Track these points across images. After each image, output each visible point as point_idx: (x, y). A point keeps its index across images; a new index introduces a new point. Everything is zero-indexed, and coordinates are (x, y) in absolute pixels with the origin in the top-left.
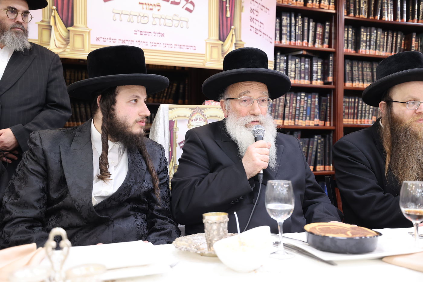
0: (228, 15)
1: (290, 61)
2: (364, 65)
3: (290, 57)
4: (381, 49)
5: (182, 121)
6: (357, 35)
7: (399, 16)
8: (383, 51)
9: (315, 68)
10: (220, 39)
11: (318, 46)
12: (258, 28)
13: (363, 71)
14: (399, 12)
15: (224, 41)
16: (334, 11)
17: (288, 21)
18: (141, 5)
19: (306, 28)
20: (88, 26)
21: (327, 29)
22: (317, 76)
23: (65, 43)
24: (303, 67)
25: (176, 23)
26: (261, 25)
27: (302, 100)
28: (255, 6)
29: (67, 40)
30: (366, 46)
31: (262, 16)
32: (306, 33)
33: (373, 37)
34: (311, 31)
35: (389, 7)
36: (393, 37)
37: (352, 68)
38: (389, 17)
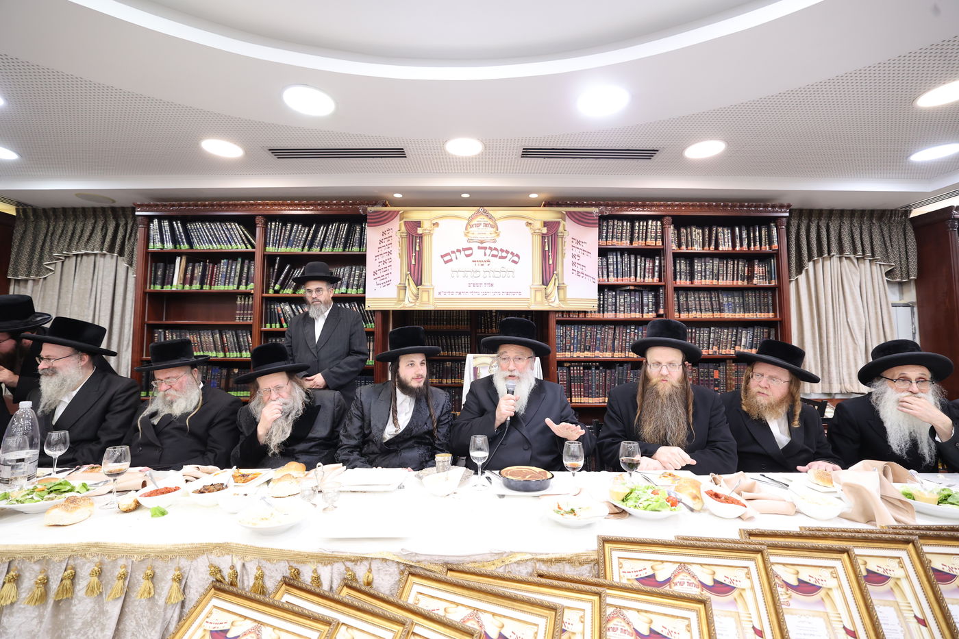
0: (551, 262)
1: (618, 296)
2: (701, 295)
3: (618, 292)
4: (721, 278)
5: (484, 368)
6: (692, 266)
7: (738, 244)
8: (723, 279)
9: (645, 300)
10: (543, 284)
11: (648, 280)
12: (580, 271)
13: (700, 301)
14: (738, 241)
15: (547, 285)
16: (662, 247)
17: (615, 260)
18: (474, 263)
19: (633, 265)
20: (433, 283)
21: (657, 263)
22: (648, 309)
23: (415, 298)
24: (633, 301)
25: (503, 274)
26: (583, 268)
27: (632, 333)
28: (576, 252)
29: (417, 296)
30: (701, 276)
31: (584, 260)
32: (633, 269)
33: (709, 266)
34: (639, 267)
35: (726, 236)
36: (734, 264)
37: (687, 299)
38: (725, 247)
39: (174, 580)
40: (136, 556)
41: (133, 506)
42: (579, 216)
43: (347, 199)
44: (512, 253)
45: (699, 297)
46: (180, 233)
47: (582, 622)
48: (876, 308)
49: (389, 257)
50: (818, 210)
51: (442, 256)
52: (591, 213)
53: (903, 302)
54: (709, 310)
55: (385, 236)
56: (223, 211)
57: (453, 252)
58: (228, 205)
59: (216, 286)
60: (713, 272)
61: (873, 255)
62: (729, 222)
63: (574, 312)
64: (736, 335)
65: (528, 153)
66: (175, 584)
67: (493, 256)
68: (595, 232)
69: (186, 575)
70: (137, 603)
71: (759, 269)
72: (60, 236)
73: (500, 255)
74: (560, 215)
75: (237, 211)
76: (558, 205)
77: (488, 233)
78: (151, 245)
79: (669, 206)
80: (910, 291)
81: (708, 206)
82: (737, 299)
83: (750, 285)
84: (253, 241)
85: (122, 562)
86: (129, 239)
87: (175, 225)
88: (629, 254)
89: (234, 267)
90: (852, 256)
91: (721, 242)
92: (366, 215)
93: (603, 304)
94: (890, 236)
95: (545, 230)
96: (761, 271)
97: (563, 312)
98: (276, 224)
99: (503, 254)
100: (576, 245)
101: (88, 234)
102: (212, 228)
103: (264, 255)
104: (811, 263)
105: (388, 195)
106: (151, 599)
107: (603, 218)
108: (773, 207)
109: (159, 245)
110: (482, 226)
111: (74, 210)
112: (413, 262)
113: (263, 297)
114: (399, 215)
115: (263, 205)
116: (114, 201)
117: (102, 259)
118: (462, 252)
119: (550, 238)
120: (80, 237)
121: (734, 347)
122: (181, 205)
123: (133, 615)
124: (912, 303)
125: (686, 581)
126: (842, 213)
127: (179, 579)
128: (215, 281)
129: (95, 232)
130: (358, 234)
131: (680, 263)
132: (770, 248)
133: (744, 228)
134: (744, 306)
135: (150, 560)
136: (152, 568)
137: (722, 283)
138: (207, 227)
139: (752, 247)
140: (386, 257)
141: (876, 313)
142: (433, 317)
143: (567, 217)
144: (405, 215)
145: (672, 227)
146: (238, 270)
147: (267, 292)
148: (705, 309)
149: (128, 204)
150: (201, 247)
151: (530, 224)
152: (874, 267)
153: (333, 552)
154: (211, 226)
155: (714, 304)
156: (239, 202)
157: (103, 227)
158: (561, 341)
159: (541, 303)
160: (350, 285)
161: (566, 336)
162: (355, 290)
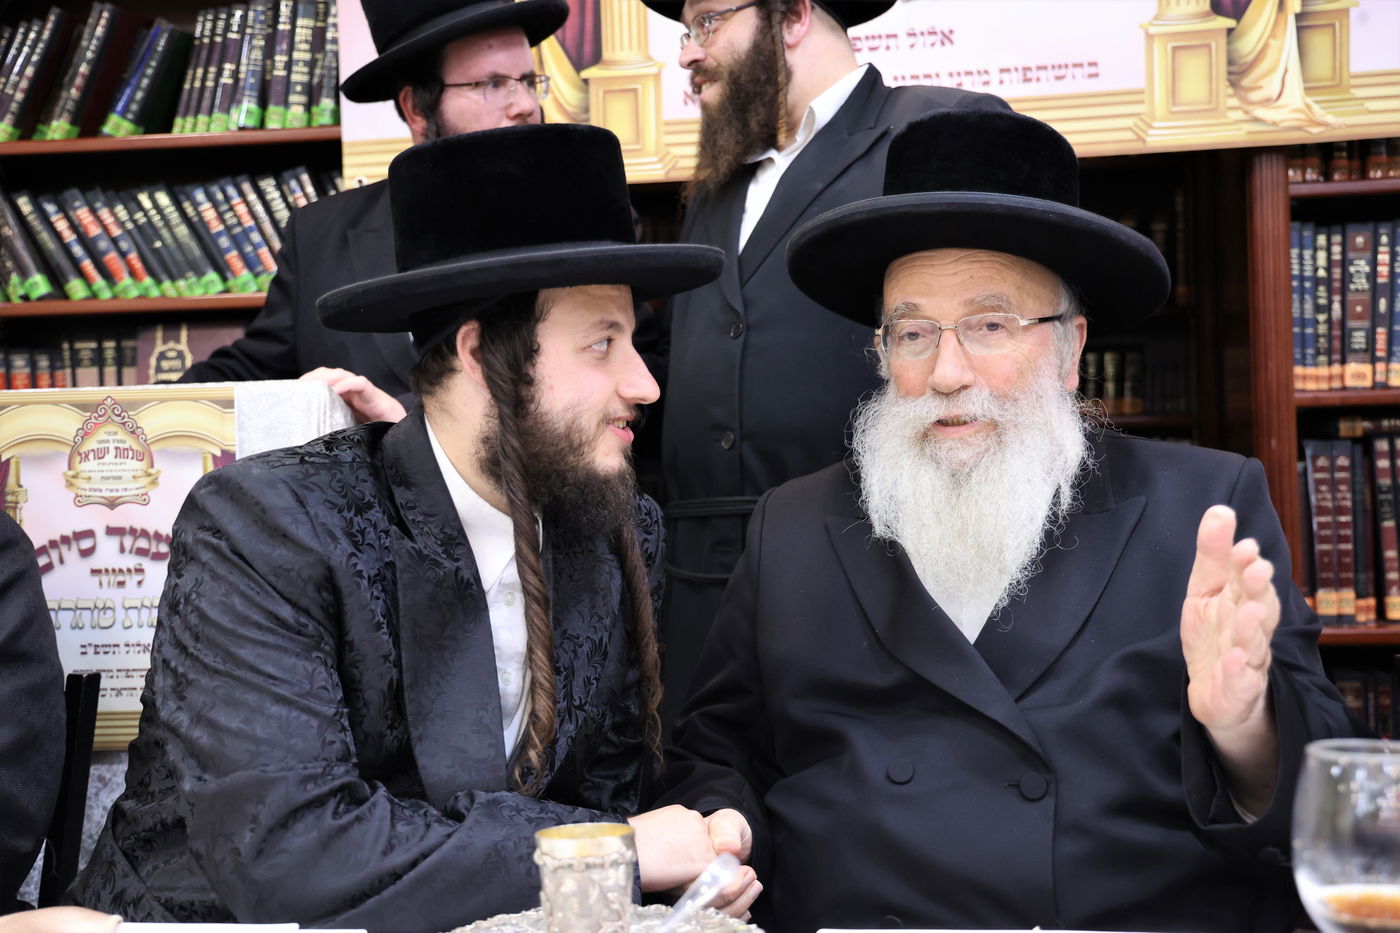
97: (1326, 154)
158: (1318, 309)
159: (1212, 109)
160: (276, 90)
161: (1346, 278)
162: (296, 113)
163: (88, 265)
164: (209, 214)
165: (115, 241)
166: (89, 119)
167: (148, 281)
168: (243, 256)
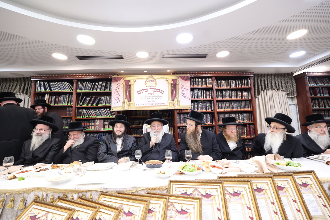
0: (174, 93)
1: (198, 104)
2: (226, 103)
3: (198, 103)
4: (232, 97)
5: (149, 129)
6: (222, 93)
8: (233, 97)
9: (207, 105)
10: (172, 100)
11: (208, 98)
12: (185, 96)
14: (237, 84)
15: (173, 101)
16: (212, 87)
17: (197, 92)
18: (148, 94)
19: (202, 93)
20: (134, 101)
21: (211, 92)
22: (208, 108)
24: (203, 106)
25: (158, 97)
26: (186, 95)
28: (183, 89)
29: (129, 106)
30: (226, 96)
31: (186, 92)
32: (203, 95)
33: (228, 93)
34: (205, 94)
35: (233, 83)
36: (236, 92)
37: (221, 104)
38: (233, 87)
39: (21, 201)
40: (8, 193)
41: (13, 177)
42: (184, 77)
43: (105, 73)
44: (161, 90)
45: (225, 104)
46: (47, 86)
47: (160, 208)
48: (284, 106)
49: (119, 93)
50: (264, 74)
51: (137, 92)
52: (188, 76)
53: (293, 104)
54: (229, 108)
55: (118, 86)
56: (62, 78)
57: (141, 90)
58: (64, 76)
59: (60, 104)
60: (229, 95)
61: (282, 89)
62: (234, 78)
63: (183, 110)
64: (238, 116)
65: (164, 56)
66: (21, 203)
67: (155, 91)
68: (189, 82)
69: (26, 199)
70: (7, 210)
71: (245, 94)
72: (4, 88)
73: (157, 91)
74: (177, 77)
75: (67, 78)
76: (177, 74)
77: (153, 84)
78: (37, 90)
79: (214, 73)
80: (295, 100)
81: (227, 73)
82: (238, 104)
83: (242, 99)
84: (73, 88)
85: (3, 196)
86: (29, 88)
87: (45, 83)
88: (201, 90)
89: (66, 97)
90: (276, 89)
91: (232, 85)
92: (111, 79)
93: (193, 107)
94: (287, 82)
95: (172, 82)
96: (246, 94)
97: (179, 110)
98: (81, 82)
99: (158, 91)
100: (183, 87)
101: (15, 87)
102: (58, 84)
103: (76, 93)
104: (262, 92)
105: (119, 72)
106: (12, 208)
107: (192, 78)
108: (248, 73)
109: (39, 90)
110: (151, 81)
111: (10, 79)
112: (128, 94)
113: (76, 107)
114: (122, 78)
115: (76, 76)
116: (24, 76)
117: (20, 96)
118: (144, 90)
119: (174, 85)
120: (12, 88)
121: (238, 120)
122: (47, 76)
123: (6, 215)
124: (296, 104)
125: (197, 194)
126: (271, 75)
127: (23, 201)
128: (59, 102)
129: (17, 86)
130: (109, 85)
131: (218, 92)
132: (248, 87)
133: (239, 80)
134: (240, 106)
135: (13, 194)
136: (14, 197)
137: (233, 99)
138: (56, 84)
139: (242, 86)
140: (118, 92)
141: (284, 108)
142: (137, 113)
143: (180, 78)
144: (125, 78)
145: (215, 80)
146: (67, 98)
147: (78, 105)
148: (227, 108)
149: (29, 76)
150: (54, 90)
151: (167, 80)
152: (283, 92)
153: (78, 189)
154: (58, 83)
155: (231, 106)
156: (67, 75)
157: (20, 85)
158: (179, 120)
159: (172, 107)
160: (107, 103)
161: (181, 118)
162: (108, 104)
163: (91, 115)
164: (101, 111)
165: (93, 113)
166: (92, 104)
167: (96, 116)
168: (103, 114)
